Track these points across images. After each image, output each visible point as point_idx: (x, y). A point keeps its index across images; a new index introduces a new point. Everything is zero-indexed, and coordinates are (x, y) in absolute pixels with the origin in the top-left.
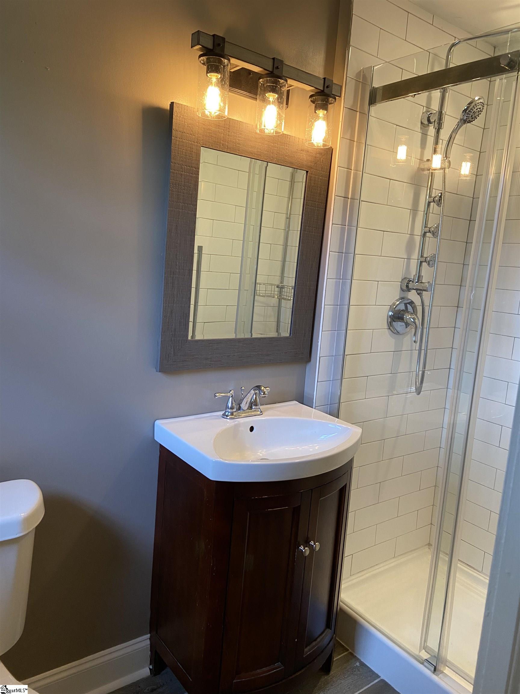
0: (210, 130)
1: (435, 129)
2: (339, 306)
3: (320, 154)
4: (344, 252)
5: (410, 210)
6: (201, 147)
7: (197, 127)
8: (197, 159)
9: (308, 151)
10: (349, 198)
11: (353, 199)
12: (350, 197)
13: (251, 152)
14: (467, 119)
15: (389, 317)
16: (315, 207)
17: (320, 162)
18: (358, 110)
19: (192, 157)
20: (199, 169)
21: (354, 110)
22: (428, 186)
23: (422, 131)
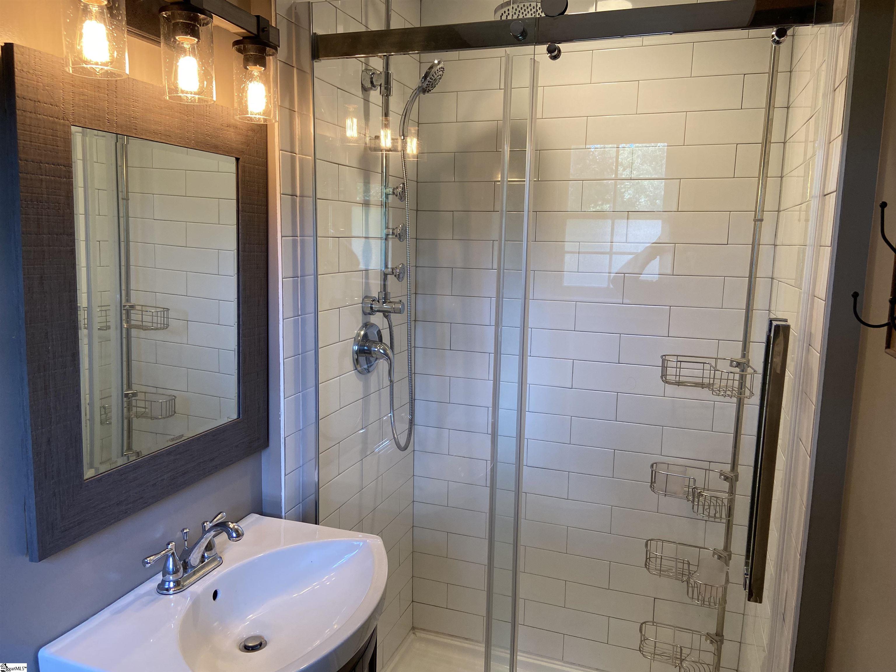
0: (85, 95)
1: (382, 95)
2: (300, 355)
3: (253, 130)
4: (299, 276)
5: (362, 204)
6: (72, 126)
7: (61, 91)
8: (67, 149)
9: (236, 128)
10: (297, 196)
11: (302, 196)
12: (298, 194)
13: (155, 131)
14: (427, 87)
15: (354, 353)
16: (254, 213)
17: (254, 144)
18: (294, 65)
19: (58, 146)
20: (72, 167)
21: (289, 65)
22: (382, 171)
23: (364, 96)
